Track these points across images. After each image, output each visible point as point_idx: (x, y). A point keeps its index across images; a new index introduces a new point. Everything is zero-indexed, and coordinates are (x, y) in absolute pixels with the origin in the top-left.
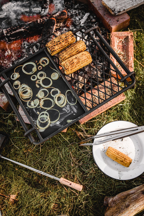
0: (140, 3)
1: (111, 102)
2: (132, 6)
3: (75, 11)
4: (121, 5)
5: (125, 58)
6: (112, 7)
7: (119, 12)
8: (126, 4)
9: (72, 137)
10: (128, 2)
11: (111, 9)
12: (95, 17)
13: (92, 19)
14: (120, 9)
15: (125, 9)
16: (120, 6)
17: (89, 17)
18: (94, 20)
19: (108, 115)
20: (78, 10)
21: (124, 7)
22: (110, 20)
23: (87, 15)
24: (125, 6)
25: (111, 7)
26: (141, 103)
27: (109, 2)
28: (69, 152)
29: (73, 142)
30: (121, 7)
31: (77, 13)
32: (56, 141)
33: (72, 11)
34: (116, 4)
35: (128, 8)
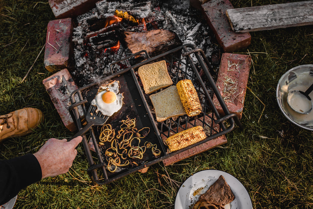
0: (276, 26)
1: (207, 144)
2: (262, 27)
3: (185, 18)
4: (248, 22)
5: (235, 89)
6: (235, 22)
7: (242, 29)
8: (256, 22)
9: (152, 181)
10: (260, 21)
11: (232, 23)
12: (208, 28)
13: (203, 31)
14: (243, 27)
15: (252, 28)
16: (246, 22)
17: (200, 28)
18: (205, 33)
19: (203, 159)
20: (189, 18)
21: (251, 25)
22: (225, 36)
23: (199, 24)
24: (253, 25)
25: (234, 20)
26: (249, 151)
27: (235, 14)
28: (146, 199)
29: (153, 187)
30: (247, 24)
31: (185, 21)
32: (131, 183)
33: (181, 17)
34: (243, 18)
35: (256, 28)
